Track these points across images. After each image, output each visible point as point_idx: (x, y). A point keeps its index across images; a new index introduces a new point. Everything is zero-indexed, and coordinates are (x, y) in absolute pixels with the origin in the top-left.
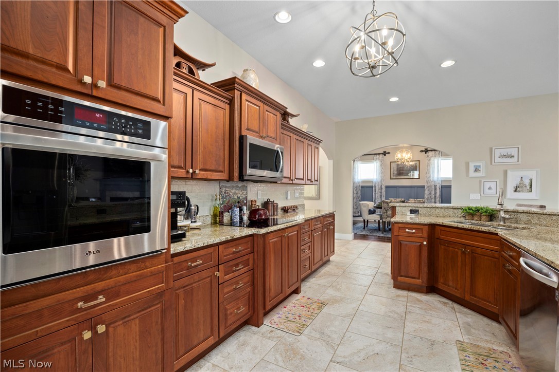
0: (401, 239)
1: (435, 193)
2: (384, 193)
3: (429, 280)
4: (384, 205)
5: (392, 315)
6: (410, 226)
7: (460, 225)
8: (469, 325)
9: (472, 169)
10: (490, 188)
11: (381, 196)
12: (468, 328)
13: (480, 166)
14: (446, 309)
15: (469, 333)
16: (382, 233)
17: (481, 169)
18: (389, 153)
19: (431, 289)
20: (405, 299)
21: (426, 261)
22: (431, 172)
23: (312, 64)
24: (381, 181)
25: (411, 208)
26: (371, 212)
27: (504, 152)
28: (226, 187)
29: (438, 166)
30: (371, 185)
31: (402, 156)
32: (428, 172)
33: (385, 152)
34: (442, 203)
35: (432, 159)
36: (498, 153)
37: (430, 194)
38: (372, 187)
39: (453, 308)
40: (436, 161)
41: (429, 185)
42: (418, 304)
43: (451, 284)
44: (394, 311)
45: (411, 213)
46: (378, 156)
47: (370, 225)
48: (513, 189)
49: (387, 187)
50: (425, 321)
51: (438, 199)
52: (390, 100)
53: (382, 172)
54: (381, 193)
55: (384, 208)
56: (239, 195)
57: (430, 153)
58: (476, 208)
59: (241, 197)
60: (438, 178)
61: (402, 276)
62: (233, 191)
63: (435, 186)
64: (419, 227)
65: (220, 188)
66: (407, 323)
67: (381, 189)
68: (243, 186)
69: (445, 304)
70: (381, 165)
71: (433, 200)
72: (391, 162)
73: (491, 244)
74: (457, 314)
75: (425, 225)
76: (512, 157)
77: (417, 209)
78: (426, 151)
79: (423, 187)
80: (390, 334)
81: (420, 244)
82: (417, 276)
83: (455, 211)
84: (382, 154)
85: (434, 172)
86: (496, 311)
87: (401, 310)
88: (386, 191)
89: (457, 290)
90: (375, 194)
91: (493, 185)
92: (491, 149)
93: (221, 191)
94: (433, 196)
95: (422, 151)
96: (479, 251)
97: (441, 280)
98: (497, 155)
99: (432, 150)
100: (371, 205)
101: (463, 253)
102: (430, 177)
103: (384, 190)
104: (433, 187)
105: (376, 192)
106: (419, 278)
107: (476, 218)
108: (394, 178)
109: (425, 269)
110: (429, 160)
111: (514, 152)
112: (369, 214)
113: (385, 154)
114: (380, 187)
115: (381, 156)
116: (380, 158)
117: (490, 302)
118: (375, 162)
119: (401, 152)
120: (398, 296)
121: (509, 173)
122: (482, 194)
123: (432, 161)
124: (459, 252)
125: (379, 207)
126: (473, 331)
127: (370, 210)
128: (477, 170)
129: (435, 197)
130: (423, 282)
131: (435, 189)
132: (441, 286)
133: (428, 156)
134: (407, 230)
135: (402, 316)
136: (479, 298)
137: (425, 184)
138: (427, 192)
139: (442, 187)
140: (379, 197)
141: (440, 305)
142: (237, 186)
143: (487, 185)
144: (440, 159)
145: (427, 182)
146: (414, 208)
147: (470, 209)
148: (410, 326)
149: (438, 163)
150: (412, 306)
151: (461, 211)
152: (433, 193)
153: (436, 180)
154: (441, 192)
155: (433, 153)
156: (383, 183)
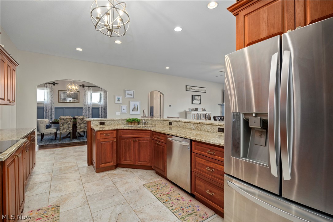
0: (102, 141)
1: (89, 112)
2: (54, 113)
3: (117, 160)
4: (61, 121)
5: (108, 188)
6: (106, 132)
7: (126, 128)
8: (142, 176)
9: (117, 99)
10: (124, 109)
11: (51, 115)
12: (142, 177)
13: (120, 98)
14: (128, 173)
15: (144, 179)
16: (60, 141)
17: (120, 100)
18: (57, 84)
19: (118, 165)
20: (107, 177)
21: (115, 150)
22: (87, 99)
24: (51, 103)
25: (100, 121)
26: (48, 127)
27: (129, 92)
29: (90, 96)
30: (42, 106)
31: (71, 88)
32: (84, 99)
33: (54, 82)
34: (92, 118)
35: (87, 91)
36: (127, 92)
37: (86, 112)
39: (130, 171)
40: (89, 93)
41: (85, 107)
42: (116, 176)
43: (128, 159)
44: (108, 186)
45: (100, 124)
46: (48, 85)
47: (45, 137)
48: (132, 110)
49: (56, 108)
50: (125, 183)
51: (91, 116)
52: (77, 49)
53: (52, 97)
54: (51, 112)
55: (61, 123)
57: (86, 88)
60: (90, 103)
61: (102, 164)
63: (89, 108)
64: (111, 132)
66: (119, 189)
69: (126, 170)
70: (51, 92)
71: (88, 116)
72: (59, 90)
73: (146, 135)
74: (134, 173)
75: (114, 130)
76: (132, 95)
78: (83, 86)
79: (82, 108)
80: (116, 199)
81: (112, 141)
82: (111, 161)
83: (122, 121)
84: (52, 83)
85: (88, 99)
86: (149, 165)
87: (110, 183)
88: (55, 111)
89: (132, 161)
91: (125, 108)
92: (124, 90)
94: (88, 114)
95: (81, 86)
96: (141, 139)
97: (123, 159)
98: (126, 94)
99: (87, 86)
100: (47, 121)
101: (134, 142)
102: (86, 102)
103: (53, 110)
104: (88, 109)
105: (47, 112)
106: (112, 162)
107: (133, 124)
108: (62, 101)
109: (115, 156)
110: (85, 92)
111: (132, 93)
112: (46, 128)
113: (54, 83)
114: (50, 108)
115: (51, 85)
116: (50, 87)
117: (146, 162)
118: (45, 89)
119: (71, 85)
120: (103, 177)
121: (131, 102)
123: (87, 93)
124: (132, 141)
125: (56, 123)
126: (144, 177)
127: (47, 126)
128: (118, 100)
129: (89, 114)
130: (114, 164)
131: (89, 110)
132: (123, 162)
133: (85, 89)
134: (105, 135)
135: (114, 186)
136: (142, 162)
137: (83, 107)
138: (84, 111)
139: (93, 108)
140: (49, 115)
141: (125, 172)
143: (123, 108)
144: (91, 92)
145: (84, 105)
146: (102, 121)
147: (131, 120)
148: (122, 189)
150: (114, 179)
151: (126, 121)
152: (88, 112)
153: (89, 104)
154: (92, 111)
155: (88, 88)
156: (53, 105)
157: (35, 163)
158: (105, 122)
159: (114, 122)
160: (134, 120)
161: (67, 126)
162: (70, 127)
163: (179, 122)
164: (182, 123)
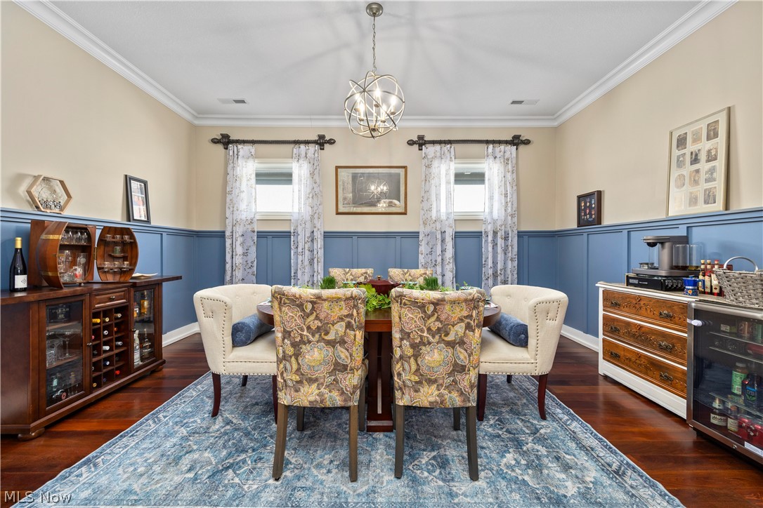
1: (443, 251)
2: (321, 253)
18: (332, 142)
22: (433, 198)
24: (312, 217)
30: (287, 230)
32: (425, 198)
33: (322, 138)
35: (436, 163)
37: (431, 253)
38: (287, 235)
41: (428, 230)
46: (302, 146)
49: (328, 235)
51: (449, 266)
54: (312, 251)
57: (430, 150)
60: (448, 214)
63: (443, 232)
67: (312, 241)
70: (312, 174)
72: (337, 168)
78: (421, 142)
79: (415, 235)
84: (315, 142)
90: (296, 253)
94: (439, 259)
95: (411, 143)
99: (434, 142)
102: (430, 210)
103: (319, 243)
104: (439, 236)
105: (300, 250)
108: (346, 210)
110: (428, 166)
112: (235, 345)
113: (321, 142)
114: (308, 234)
115: (312, 147)
116: (310, 154)
123: (434, 170)
131: (443, 241)
133: (426, 157)
137: (421, 229)
138: (423, 248)
139: (458, 236)
140: (306, 263)
145: (425, 224)
152: (439, 252)
153: (443, 217)
154: (455, 246)
155: (437, 147)
156: (318, 225)
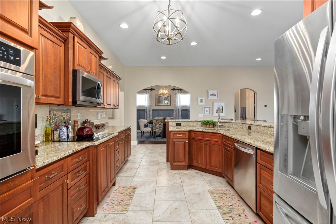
0: (175, 141)
1: (179, 114)
3: (189, 161)
4: (154, 121)
5: (175, 185)
6: (179, 133)
7: (201, 130)
8: (211, 181)
9: (199, 101)
10: (207, 111)
11: (150, 116)
12: (210, 183)
13: (203, 99)
14: (199, 176)
15: (212, 185)
16: (153, 139)
17: (203, 101)
18: (154, 89)
19: (190, 166)
20: (178, 175)
21: (188, 151)
22: (177, 102)
23: (120, 25)
24: (150, 106)
26: (146, 126)
27: (212, 92)
28: (54, 110)
29: (180, 99)
31: (163, 92)
32: (175, 102)
33: (152, 88)
34: (182, 119)
35: (177, 94)
36: (210, 93)
37: (176, 114)
38: (144, 110)
39: (201, 174)
40: (179, 96)
41: (175, 109)
42: (186, 176)
43: (199, 162)
44: (175, 183)
45: (177, 125)
46: (148, 91)
47: (145, 135)
48: (216, 111)
49: (153, 110)
50: (192, 184)
51: (180, 117)
52: (161, 57)
53: (150, 101)
54: (150, 114)
55: (154, 123)
56: (64, 117)
57: (176, 91)
58: (208, 121)
59: (66, 118)
61: (175, 162)
62: (60, 113)
63: (179, 110)
64: (184, 133)
65: (50, 111)
66: (184, 188)
67: (150, 111)
68: (68, 109)
69: (197, 173)
70: (150, 97)
71: (178, 118)
72: (155, 95)
73: (218, 139)
74: (204, 177)
75: (187, 131)
76: (215, 95)
77: (180, 123)
78: (174, 89)
79: (173, 110)
80: (178, 196)
81: (184, 142)
82: (183, 161)
83: (198, 123)
84: (150, 89)
85: (178, 101)
86: (220, 171)
87: (178, 181)
88: (153, 113)
89: (203, 164)
90: (146, 114)
91: (208, 109)
92: (207, 91)
93: (50, 114)
94: (178, 115)
95: (172, 89)
96: (213, 143)
97: (195, 161)
98: (210, 94)
99: (177, 89)
100: (145, 121)
101: (205, 144)
102: (176, 104)
103: (151, 112)
104: (178, 110)
106: (184, 162)
107: (208, 126)
108: (157, 105)
109: (187, 156)
110: (176, 95)
111: (216, 93)
112: (145, 127)
113: (152, 89)
115: (150, 91)
116: (149, 92)
117: (218, 168)
118: (146, 94)
119: (163, 89)
120: (175, 174)
121: (214, 103)
122: (204, 114)
123: (177, 96)
124: (203, 144)
125: (151, 123)
126: (213, 183)
127: (145, 125)
128: (201, 101)
129: (179, 116)
130: (186, 164)
131: (179, 111)
132: (195, 164)
133: (175, 92)
134: (178, 135)
135: (180, 185)
136: (213, 167)
137: (174, 109)
138: (174, 113)
139: (182, 110)
141: (195, 174)
142: (63, 110)
143: (206, 109)
144: (181, 94)
145: (175, 108)
146: (178, 123)
147: (205, 122)
148: (186, 189)
149: (180, 97)
150: (183, 178)
151: (201, 123)
152: (178, 114)
153: (179, 106)
154: (182, 113)
155: (177, 91)
156: (151, 108)
157: (130, 153)
158: (181, 123)
159: (190, 123)
160: (208, 122)
161: (158, 126)
162: (161, 127)
163: (259, 125)
164: (262, 128)
